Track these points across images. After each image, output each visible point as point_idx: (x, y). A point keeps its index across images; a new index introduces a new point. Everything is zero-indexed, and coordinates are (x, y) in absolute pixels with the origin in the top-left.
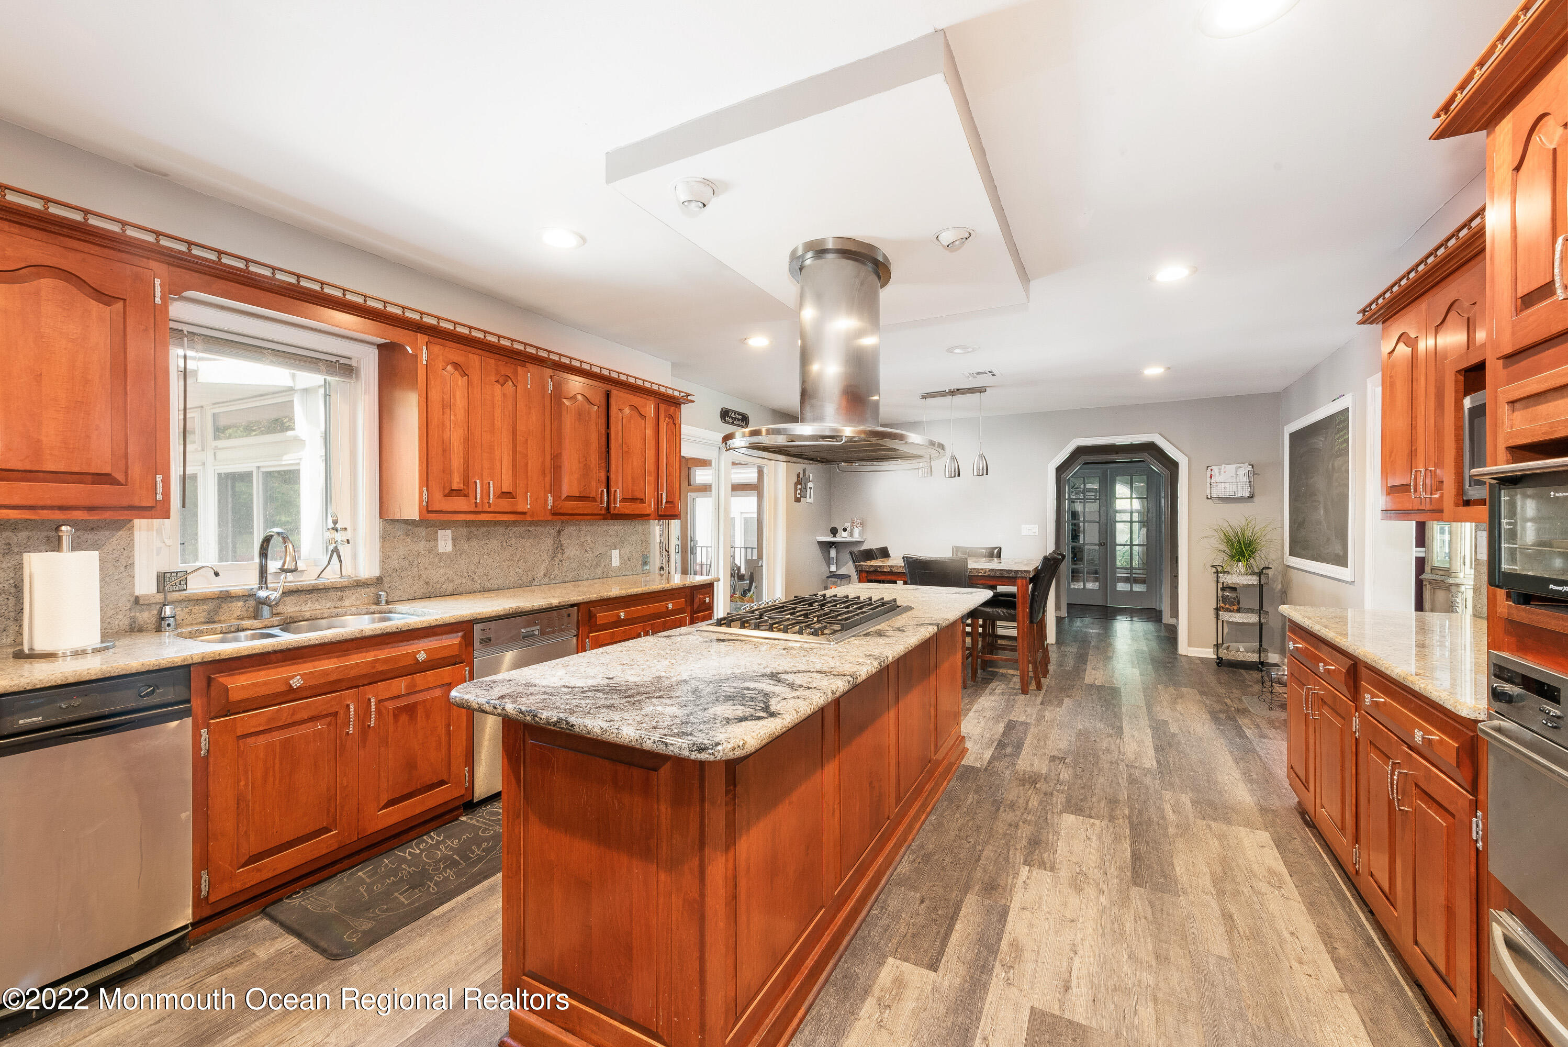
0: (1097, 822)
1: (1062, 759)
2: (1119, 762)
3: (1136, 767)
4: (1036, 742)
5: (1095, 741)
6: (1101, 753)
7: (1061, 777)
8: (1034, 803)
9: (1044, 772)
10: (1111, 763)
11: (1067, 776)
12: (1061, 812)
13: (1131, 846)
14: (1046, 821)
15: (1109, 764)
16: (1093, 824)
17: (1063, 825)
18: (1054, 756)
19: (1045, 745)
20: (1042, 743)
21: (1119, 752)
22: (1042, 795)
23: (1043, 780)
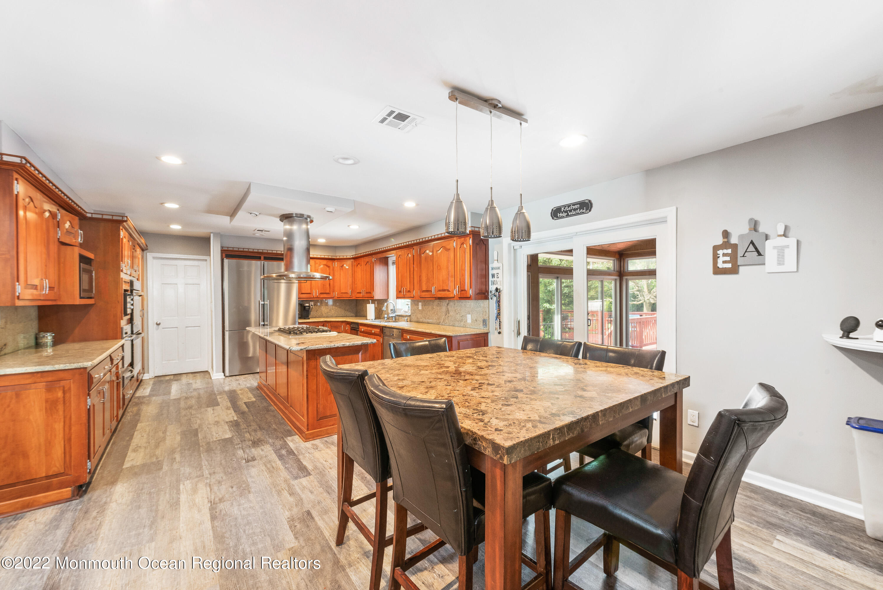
0: (215, 440)
1: (248, 461)
2: (209, 476)
3: (197, 477)
4: (274, 465)
5: (232, 487)
6: (224, 478)
7: (242, 451)
8: (247, 435)
9: (253, 450)
10: (214, 473)
11: (239, 452)
12: (232, 437)
13: (199, 438)
14: (237, 432)
15: (216, 471)
16: (217, 438)
17: (229, 433)
18: (254, 460)
19: (266, 466)
20: (269, 466)
21: (210, 485)
22: (246, 439)
23: (251, 445)
